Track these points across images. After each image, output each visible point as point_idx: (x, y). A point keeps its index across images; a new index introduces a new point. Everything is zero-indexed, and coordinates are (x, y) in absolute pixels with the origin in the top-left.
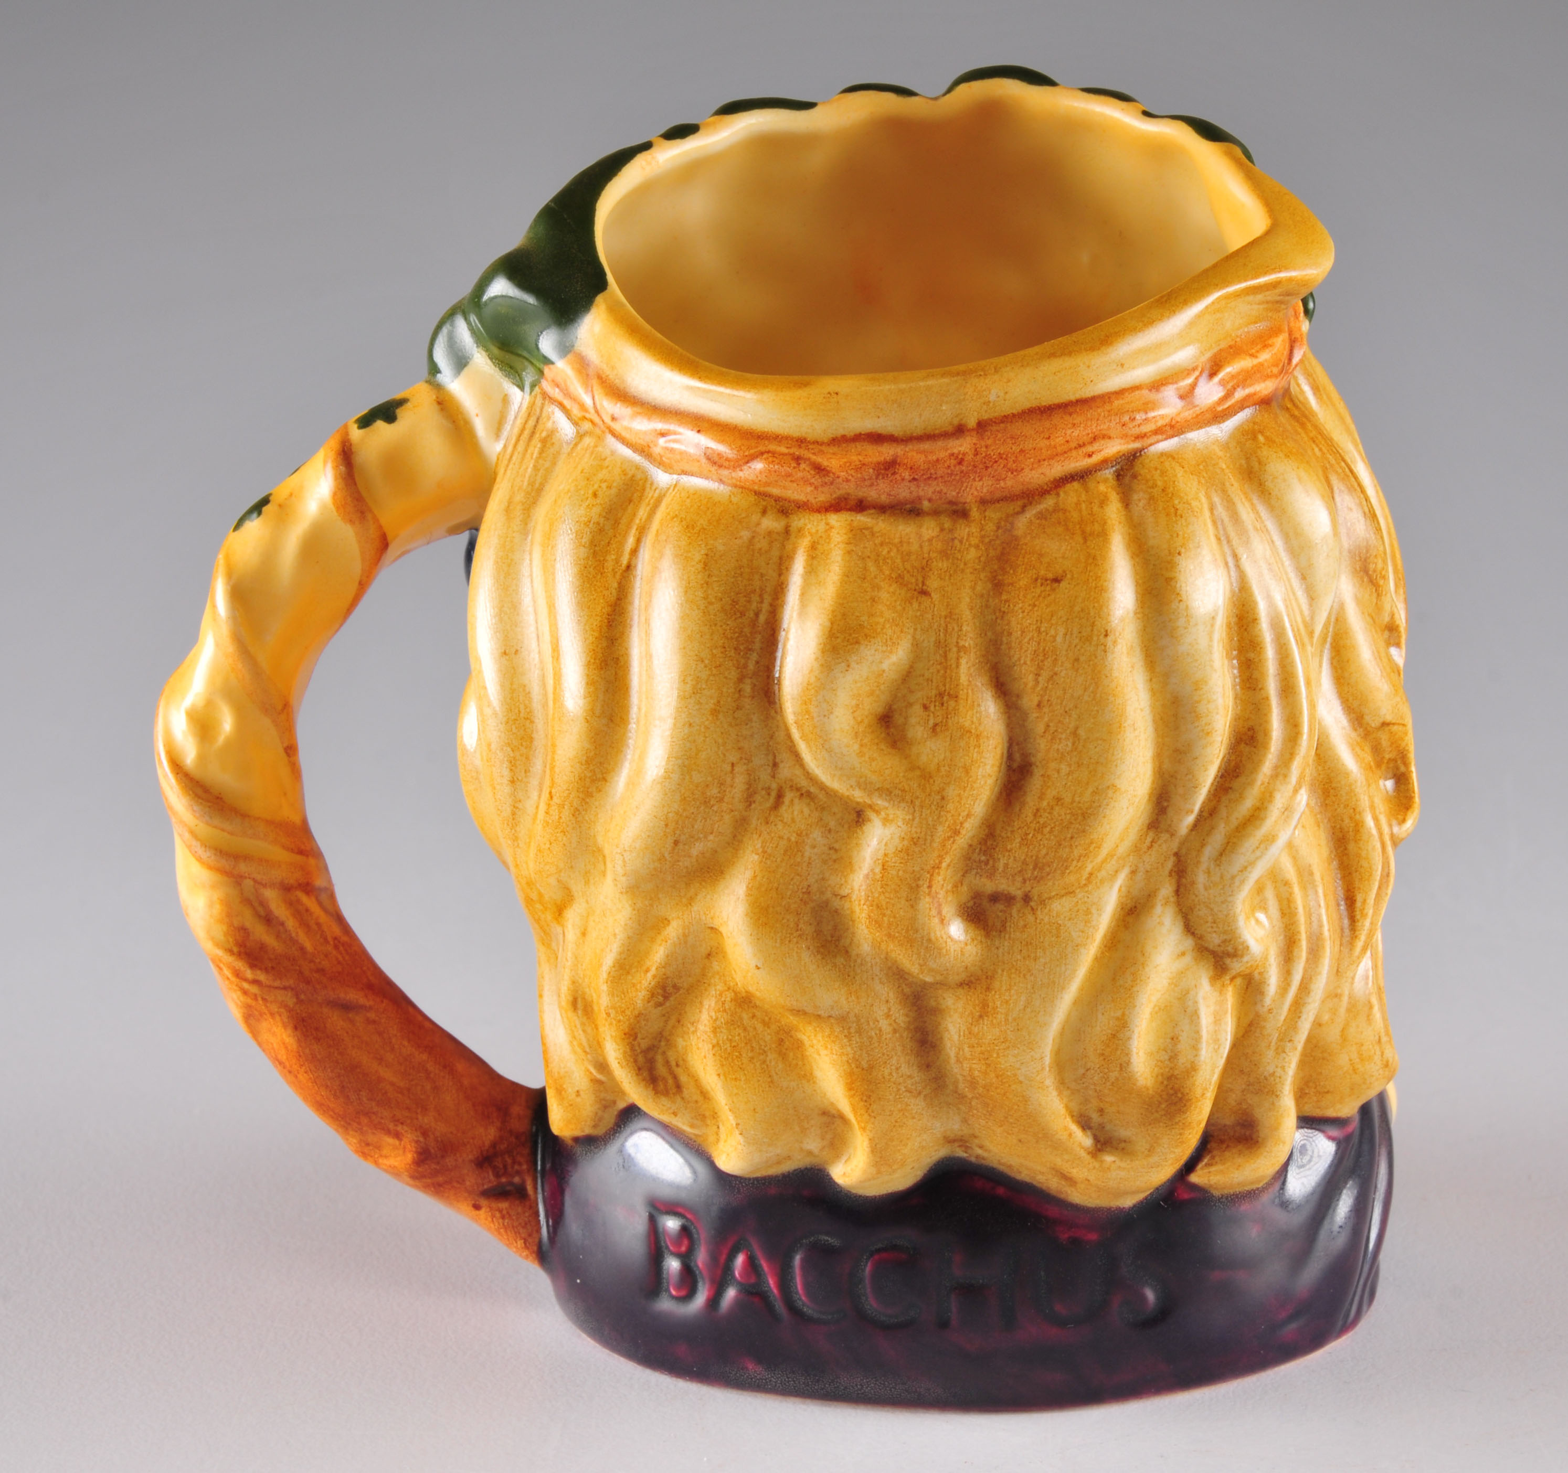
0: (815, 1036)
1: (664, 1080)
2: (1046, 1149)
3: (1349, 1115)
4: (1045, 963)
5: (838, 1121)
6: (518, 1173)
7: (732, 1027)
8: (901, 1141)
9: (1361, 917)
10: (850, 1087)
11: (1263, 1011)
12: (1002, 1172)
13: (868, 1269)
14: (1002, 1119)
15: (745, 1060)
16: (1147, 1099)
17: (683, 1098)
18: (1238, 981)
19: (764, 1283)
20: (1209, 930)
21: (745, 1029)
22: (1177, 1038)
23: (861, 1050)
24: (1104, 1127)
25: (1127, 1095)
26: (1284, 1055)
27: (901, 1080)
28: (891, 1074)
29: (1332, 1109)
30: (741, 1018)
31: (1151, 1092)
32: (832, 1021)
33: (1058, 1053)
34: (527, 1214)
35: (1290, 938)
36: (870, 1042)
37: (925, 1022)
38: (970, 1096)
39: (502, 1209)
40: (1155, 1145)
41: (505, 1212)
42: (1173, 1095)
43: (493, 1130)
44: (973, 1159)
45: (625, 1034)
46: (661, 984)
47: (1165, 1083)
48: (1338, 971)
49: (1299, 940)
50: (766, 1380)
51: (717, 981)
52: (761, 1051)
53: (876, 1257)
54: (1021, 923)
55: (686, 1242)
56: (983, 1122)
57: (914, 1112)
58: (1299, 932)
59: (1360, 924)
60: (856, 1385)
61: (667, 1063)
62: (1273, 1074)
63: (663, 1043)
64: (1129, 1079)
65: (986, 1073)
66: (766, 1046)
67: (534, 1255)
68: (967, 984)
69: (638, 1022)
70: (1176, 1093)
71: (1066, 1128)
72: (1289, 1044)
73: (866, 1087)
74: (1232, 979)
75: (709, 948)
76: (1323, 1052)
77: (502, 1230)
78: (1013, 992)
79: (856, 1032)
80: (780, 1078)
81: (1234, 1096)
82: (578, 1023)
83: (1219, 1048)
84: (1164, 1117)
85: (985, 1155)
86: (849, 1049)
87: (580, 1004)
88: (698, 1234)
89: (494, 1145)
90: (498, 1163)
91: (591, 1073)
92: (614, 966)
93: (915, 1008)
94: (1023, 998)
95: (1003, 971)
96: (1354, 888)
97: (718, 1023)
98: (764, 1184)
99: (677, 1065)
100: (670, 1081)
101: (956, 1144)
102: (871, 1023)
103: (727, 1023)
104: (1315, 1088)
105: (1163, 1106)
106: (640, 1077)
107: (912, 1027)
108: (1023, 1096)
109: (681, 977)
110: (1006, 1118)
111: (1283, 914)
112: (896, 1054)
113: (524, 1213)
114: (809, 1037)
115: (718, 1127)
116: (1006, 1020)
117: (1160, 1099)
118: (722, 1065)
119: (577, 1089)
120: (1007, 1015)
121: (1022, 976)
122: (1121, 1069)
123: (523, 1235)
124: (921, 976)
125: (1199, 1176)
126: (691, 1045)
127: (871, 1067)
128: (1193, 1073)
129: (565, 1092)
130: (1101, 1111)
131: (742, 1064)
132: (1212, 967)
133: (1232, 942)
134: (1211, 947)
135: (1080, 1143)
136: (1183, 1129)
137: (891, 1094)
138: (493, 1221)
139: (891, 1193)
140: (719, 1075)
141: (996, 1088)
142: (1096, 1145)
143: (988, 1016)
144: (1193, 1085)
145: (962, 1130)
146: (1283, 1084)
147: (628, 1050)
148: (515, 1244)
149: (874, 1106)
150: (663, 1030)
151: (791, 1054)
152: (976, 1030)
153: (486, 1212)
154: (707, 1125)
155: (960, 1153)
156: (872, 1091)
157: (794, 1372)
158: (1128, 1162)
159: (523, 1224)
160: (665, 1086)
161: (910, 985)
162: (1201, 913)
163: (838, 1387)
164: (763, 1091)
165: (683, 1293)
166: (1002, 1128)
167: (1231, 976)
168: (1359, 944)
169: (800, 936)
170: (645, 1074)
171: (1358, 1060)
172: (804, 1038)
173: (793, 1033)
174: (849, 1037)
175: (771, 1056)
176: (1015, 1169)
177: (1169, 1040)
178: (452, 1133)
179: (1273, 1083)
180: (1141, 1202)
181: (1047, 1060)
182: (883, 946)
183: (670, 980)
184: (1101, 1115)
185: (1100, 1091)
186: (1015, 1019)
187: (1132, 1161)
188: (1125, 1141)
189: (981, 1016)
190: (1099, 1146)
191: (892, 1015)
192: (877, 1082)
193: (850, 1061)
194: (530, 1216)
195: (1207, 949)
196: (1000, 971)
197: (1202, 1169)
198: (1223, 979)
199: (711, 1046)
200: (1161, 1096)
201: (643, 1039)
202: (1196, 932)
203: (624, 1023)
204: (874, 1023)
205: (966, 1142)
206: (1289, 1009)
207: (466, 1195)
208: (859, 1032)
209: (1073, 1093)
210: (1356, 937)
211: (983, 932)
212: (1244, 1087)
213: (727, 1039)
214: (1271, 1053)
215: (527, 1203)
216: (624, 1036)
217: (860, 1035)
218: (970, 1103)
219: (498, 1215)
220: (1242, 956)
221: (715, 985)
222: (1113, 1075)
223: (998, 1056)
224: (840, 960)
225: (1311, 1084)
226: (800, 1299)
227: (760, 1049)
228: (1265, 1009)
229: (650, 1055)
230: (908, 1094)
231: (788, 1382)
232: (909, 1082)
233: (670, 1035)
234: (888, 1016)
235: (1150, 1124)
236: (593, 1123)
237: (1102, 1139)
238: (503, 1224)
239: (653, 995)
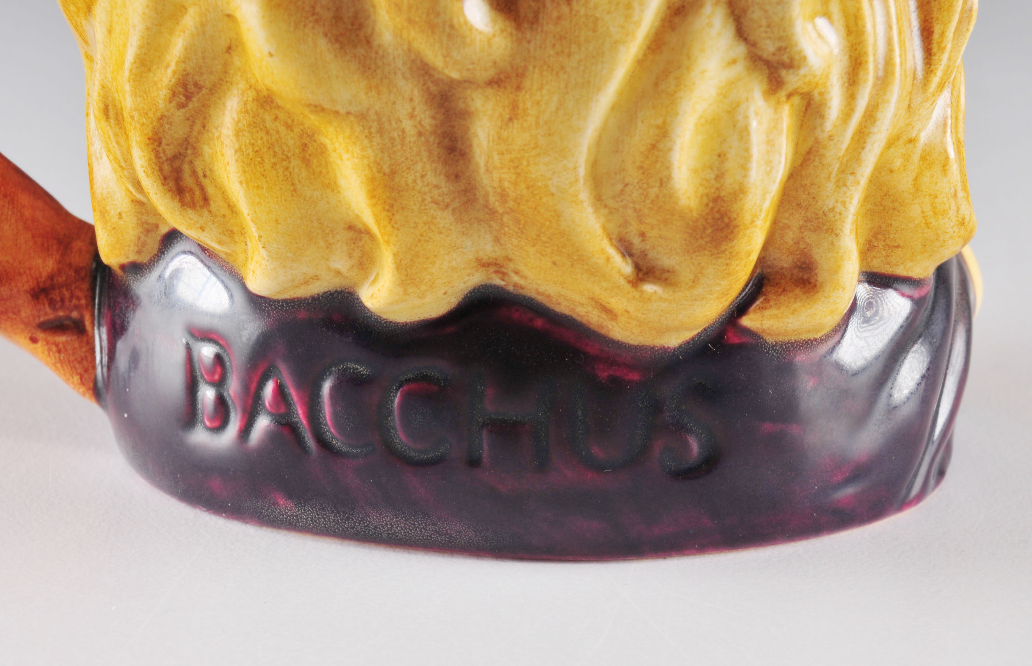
0: (337, 138)
1: (191, 190)
2: (582, 274)
3: (921, 277)
4: (579, 61)
5: (365, 238)
6: (77, 307)
7: (254, 130)
8: (428, 258)
9: (938, 50)
10: (372, 195)
11: (823, 137)
12: (541, 304)
13: (397, 400)
14: (535, 237)
15: (267, 166)
16: (691, 223)
17: (210, 212)
18: (796, 100)
19: (294, 413)
20: (763, 35)
21: (268, 133)
22: (725, 155)
23: (382, 152)
24: (646, 255)
25: (668, 217)
26: (845, 189)
27: (427, 189)
28: (415, 181)
29: (902, 267)
30: (264, 121)
31: (695, 214)
32: (352, 118)
33: (594, 164)
34: (84, 349)
35: (856, 59)
36: (392, 144)
37: (453, 127)
38: (501, 210)
39: (59, 343)
40: (700, 275)
41: (61, 346)
42: (718, 219)
43: (51, 262)
44: (511, 288)
45: (149, 139)
46: (182, 82)
47: (711, 205)
48: (909, 106)
49: (866, 62)
50: (296, 516)
51: (239, 79)
52: (284, 157)
53: (406, 388)
54: (555, 14)
55: (219, 370)
56: (515, 242)
57: (441, 226)
58: (866, 53)
59: (936, 58)
60: (386, 524)
61: (194, 173)
62: (832, 210)
63: (189, 152)
64: (671, 197)
65: (516, 184)
66: (289, 151)
67: (91, 392)
68: (496, 83)
69: (162, 125)
70: (722, 217)
71: (603, 251)
72: (851, 178)
73: (388, 194)
74: (789, 96)
75: (229, 41)
76: (893, 201)
77: (58, 365)
78: (544, 91)
79: (377, 132)
80: (303, 186)
81: (791, 233)
82: (111, 134)
83: (771, 171)
84: (709, 245)
85: (522, 282)
86: (370, 151)
87: (112, 113)
88: (230, 361)
89: (51, 277)
90: (55, 295)
91: (131, 193)
92: (135, 63)
93: (443, 110)
94: (555, 99)
95: (534, 67)
96: (932, 18)
97: (241, 125)
98: (293, 307)
99: (205, 176)
100: (198, 193)
101: (492, 269)
102: (393, 123)
103: (249, 125)
104: (885, 241)
105: (709, 231)
106: (166, 187)
107: (439, 131)
108: (555, 211)
109: (202, 74)
110: (539, 236)
111: (849, 32)
112: (421, 160)
113: (81, 348)
114: (331, 140)
115: (246, 245)
116: (537, 123)
117: (705, 223)
118: (244, 172)
119: (119, 211)
120: (538, 117)
121: (554, 73)
122: (661, 184)
123: (79, 371)
124: (446, 71)
125: (751, 320)
126: (216, 152)
127: (393, 173)
128: (741, 196)
129: (108, 214)
130: (642, 235)
131: (265, 170)
132: (766, 80)
133: (788, 50)
134: (765, 55)
135: (619, 270)
136: (729, 259)
137: (415, 204)
138: (49, 355)
139: (423, 320)
140: (241, 183)
141: (527, 201)
142: (638, 274)
143: (517, 119)
144: (742, 209)
145: (495, 252)
146: (843, 222)
147: (153, 157)
148: (72, 380)
149: (397, 217)
150: (189, 136)
151: (315, 161)
152: (505, 134)
153: (42, 345)
154: (235, 242)
155: (497, 281)
156: (395, 200)
157: (323, 509)
158: (671, 292)
159: (79, 359)
160: (192, 197)
161: (436, 82)
162: (755, 16)
163: (368, 526)
164: (285, 200)
165: (216, 424)
166: (534, 248)
167: (787, 92)
168: (935, 80)
169: (317, 21)
170: (172, 184)
171: (930, 213)
172: (326, 141)
173: (316, 136)
174: (369, 137)
175: (295, 163)
176: (554, 300)
177: (716, 157)
178: (8, 262)
179: (833, 219)
180: (688, 343)
181: (582, 171)
182: (405, 35)
183: (190, 76)
184: (643, 241)
185: (640, 210)
186: (546, 123)
187: (674, 292)
188: (668, 271)
189: (511, 119)
190: (641, 275)
191: (417, 116)
192: (400, 189)
193: (371, 165)
194: (86, 351)
195: (760, 58)
196: (531, 68)
197: (755, 311)
198: (778, 95)
199: (233, 151)
200: (706, 220)
201: (168, 145)
202: (749, 38)
203: (148, 126)
204: (396, 123)
205: (502, 266)
206: (852, 138)
207: (22, 326)
208: (381, 131)
209: (611, 213)
210: (932, 71)
211: (513, 24)
212: (801, 223)
213: (250, 144)
214: (831, 186)
215: (85, 339)
216: (148, 141)
217: (382, 136)
218: (501, 219)
219: (54, 348)
220: (799, 68)
221: (238, 84)
222: (654, 191)
223: (528, 165)
224: (361, 51)
225: (880, 236)
226: (329, 431)
227: (283, 154)
228: (826, 135)
229: (177, 163)
230: (435, 206)
231: (319, 519)
232: (436, 192)
233: (196, 142)
234: (412, 116)
235: (694, 252)
236: (136, 249)
237: (645, 270)
238: (59, 358)
239: (174, 94)
